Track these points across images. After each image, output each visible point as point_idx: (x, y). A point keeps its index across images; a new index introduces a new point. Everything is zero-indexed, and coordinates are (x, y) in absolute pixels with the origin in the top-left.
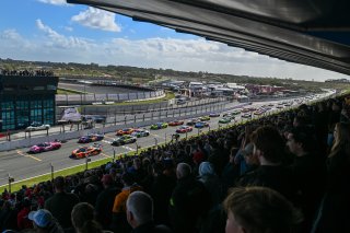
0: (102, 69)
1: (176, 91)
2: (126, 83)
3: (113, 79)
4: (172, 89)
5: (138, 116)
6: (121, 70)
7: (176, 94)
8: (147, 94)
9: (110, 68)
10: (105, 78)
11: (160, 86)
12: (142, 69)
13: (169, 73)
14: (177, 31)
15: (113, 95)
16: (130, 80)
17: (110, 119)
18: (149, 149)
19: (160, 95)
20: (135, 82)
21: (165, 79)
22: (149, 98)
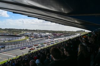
0: (3, 30)
1: (29, 36)
2: (12, 34)
3: (7, 33)
4: (27, 36)
5: (16, 45)
6: (10, 30)
7: (29, 37)
8: (19, 38)
9: (6, 30)
10: (4, 33)
11: (23, 35)
12: (17, 29)
13: (26, 30)
14: (28, 16)
15: (7, 39)
16: (13, 33)
17: (7, 47)
18: (20, 56)
19: (24, 38)
20: (15, 34)
21: (25, 32)
22: (20, 39)
